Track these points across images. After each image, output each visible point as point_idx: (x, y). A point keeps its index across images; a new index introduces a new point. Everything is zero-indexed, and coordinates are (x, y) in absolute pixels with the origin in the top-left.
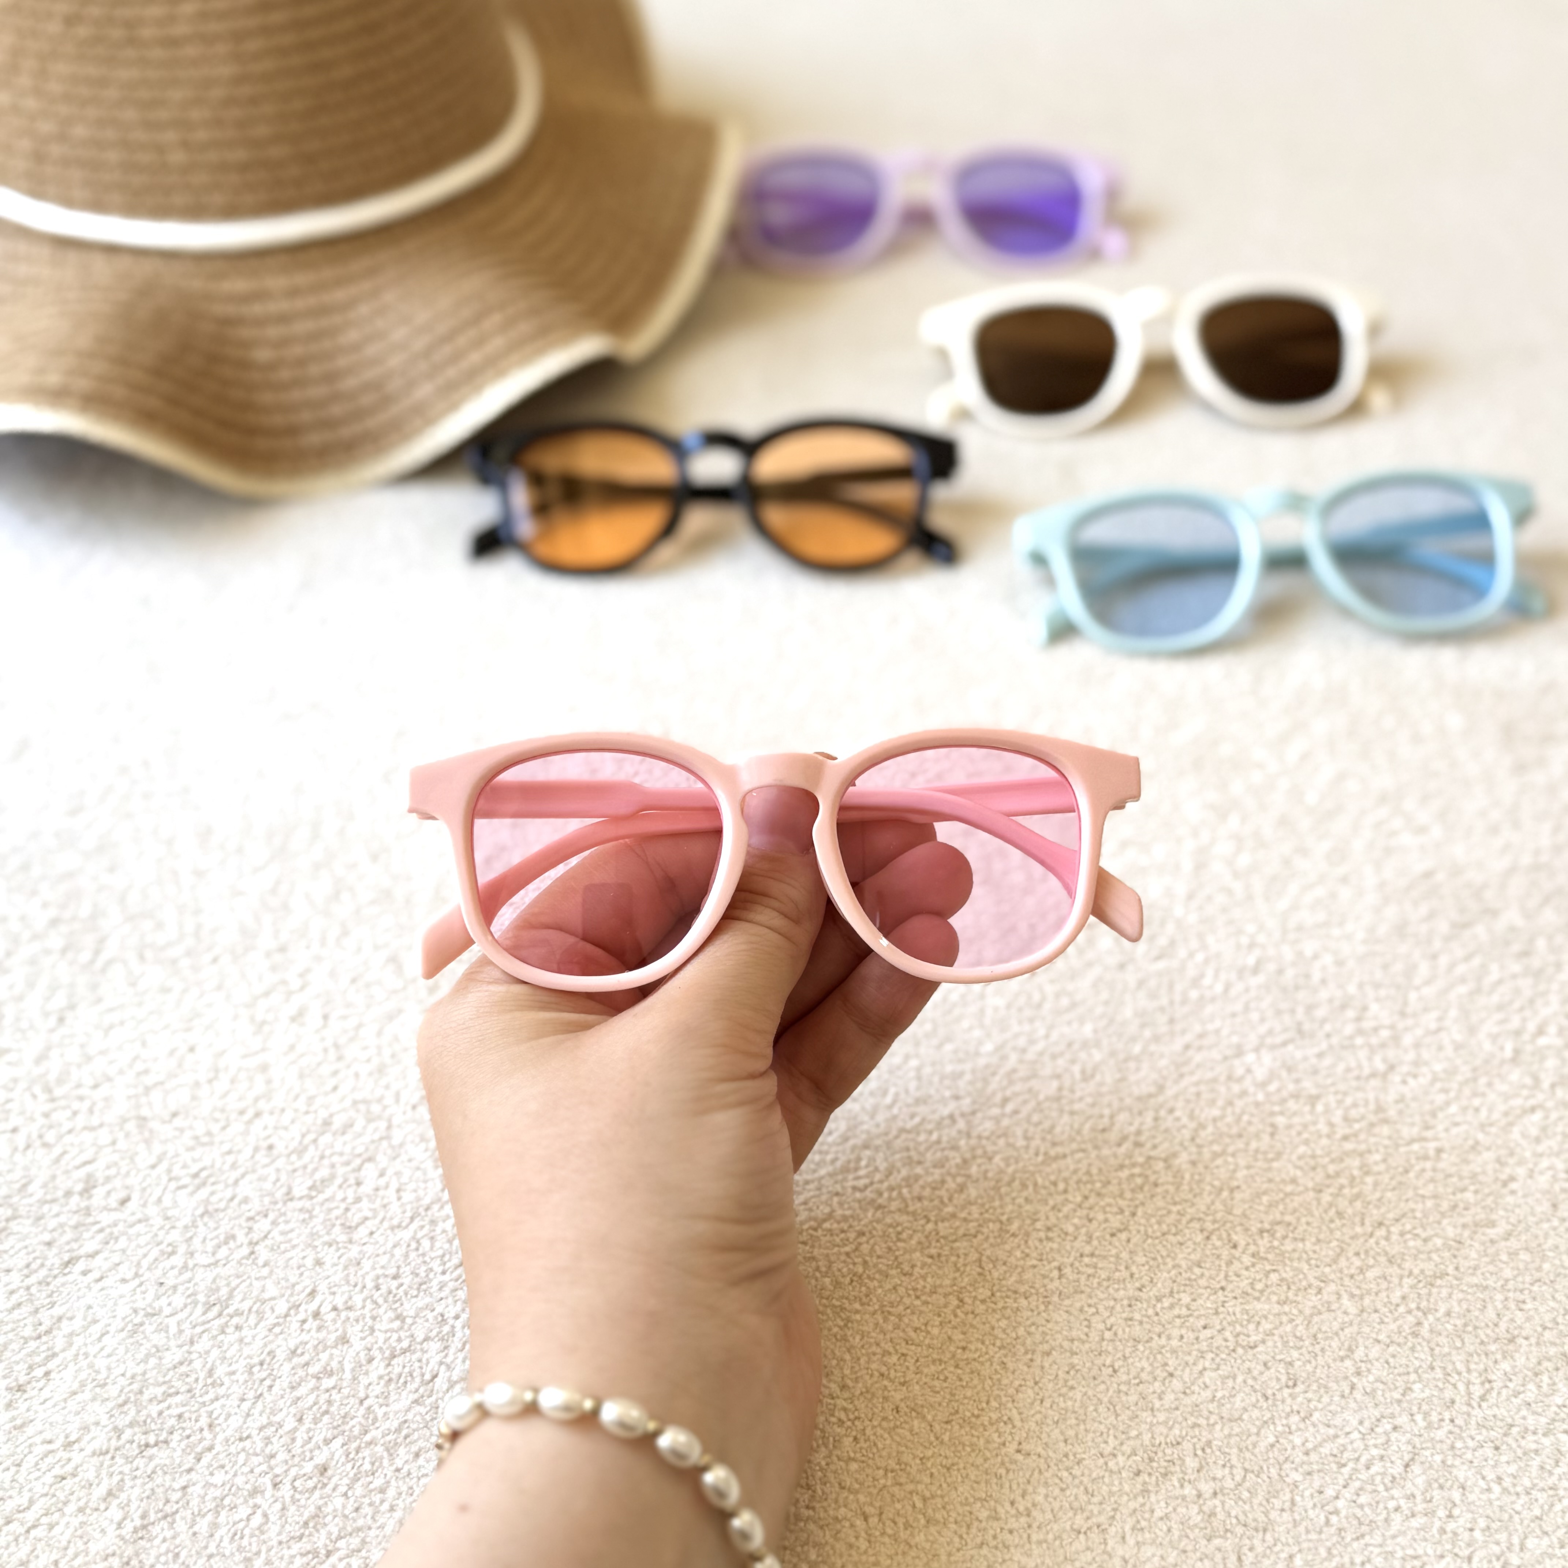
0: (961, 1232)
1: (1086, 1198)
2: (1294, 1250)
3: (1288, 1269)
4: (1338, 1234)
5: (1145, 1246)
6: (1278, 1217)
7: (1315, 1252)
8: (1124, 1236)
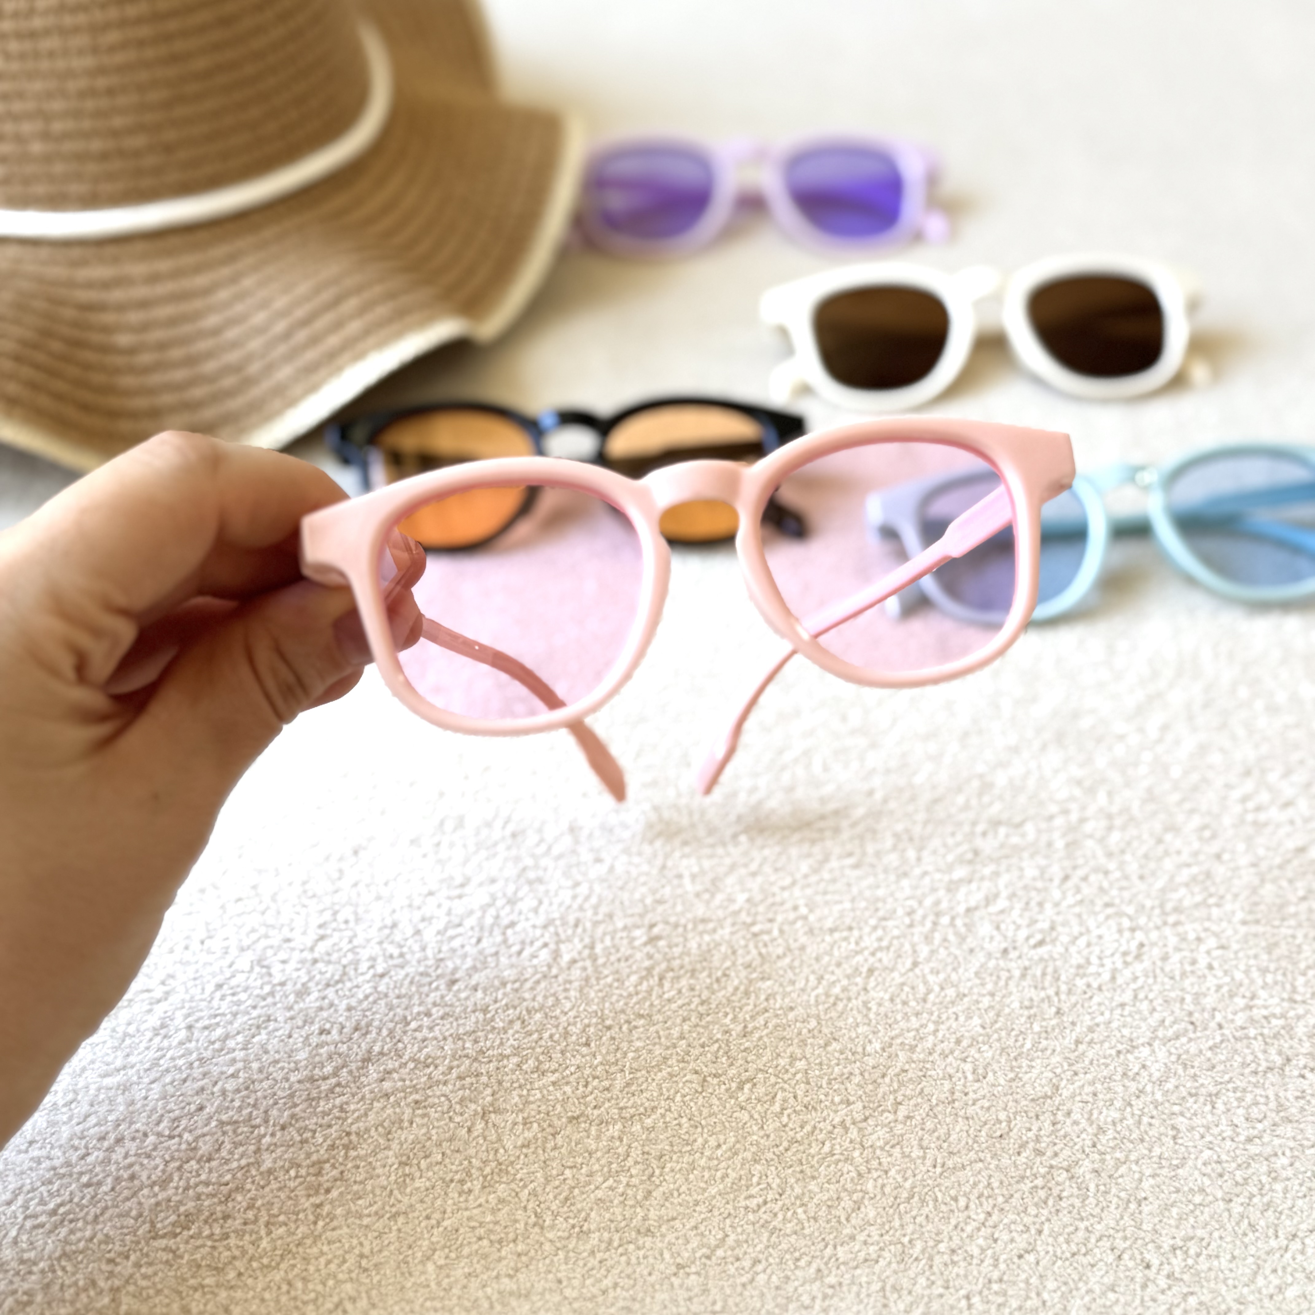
0: (862, 1255)
1: (989, 1214)
2: (1210, 1269)
3: (1205, 1291)
4: (1252, 1250)
5: (1055, 1268)
6: (1190, 1232)
7: (1231, 1270)
8: (1031, 1258)
